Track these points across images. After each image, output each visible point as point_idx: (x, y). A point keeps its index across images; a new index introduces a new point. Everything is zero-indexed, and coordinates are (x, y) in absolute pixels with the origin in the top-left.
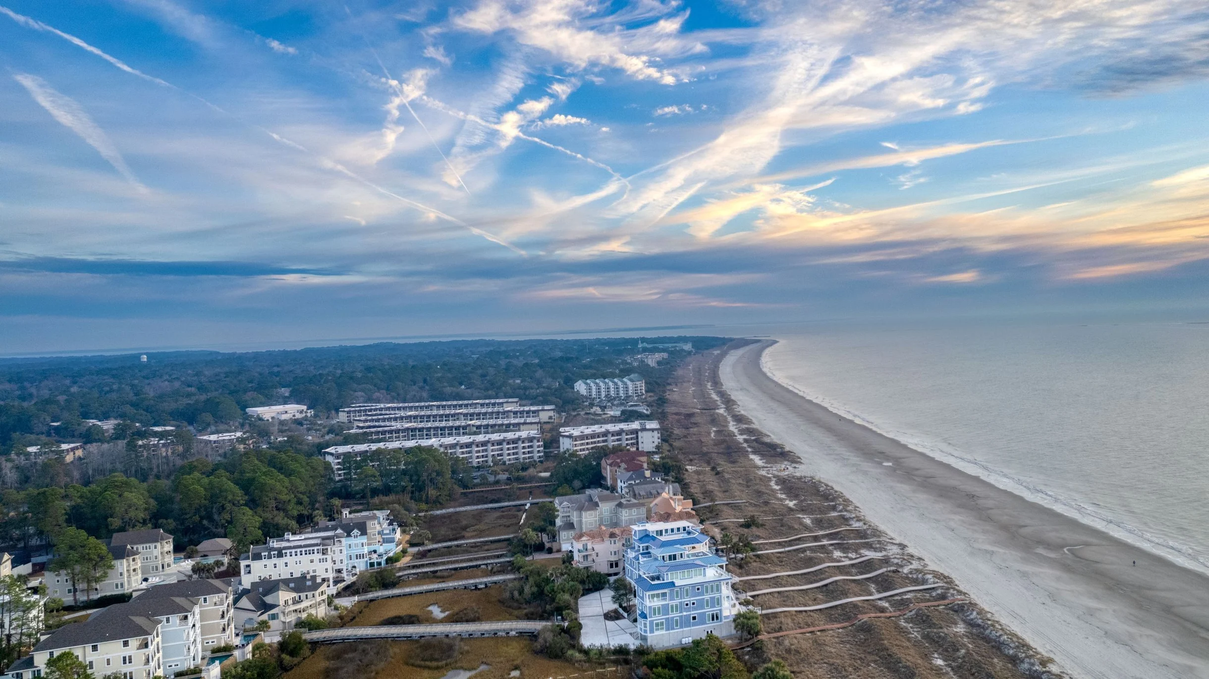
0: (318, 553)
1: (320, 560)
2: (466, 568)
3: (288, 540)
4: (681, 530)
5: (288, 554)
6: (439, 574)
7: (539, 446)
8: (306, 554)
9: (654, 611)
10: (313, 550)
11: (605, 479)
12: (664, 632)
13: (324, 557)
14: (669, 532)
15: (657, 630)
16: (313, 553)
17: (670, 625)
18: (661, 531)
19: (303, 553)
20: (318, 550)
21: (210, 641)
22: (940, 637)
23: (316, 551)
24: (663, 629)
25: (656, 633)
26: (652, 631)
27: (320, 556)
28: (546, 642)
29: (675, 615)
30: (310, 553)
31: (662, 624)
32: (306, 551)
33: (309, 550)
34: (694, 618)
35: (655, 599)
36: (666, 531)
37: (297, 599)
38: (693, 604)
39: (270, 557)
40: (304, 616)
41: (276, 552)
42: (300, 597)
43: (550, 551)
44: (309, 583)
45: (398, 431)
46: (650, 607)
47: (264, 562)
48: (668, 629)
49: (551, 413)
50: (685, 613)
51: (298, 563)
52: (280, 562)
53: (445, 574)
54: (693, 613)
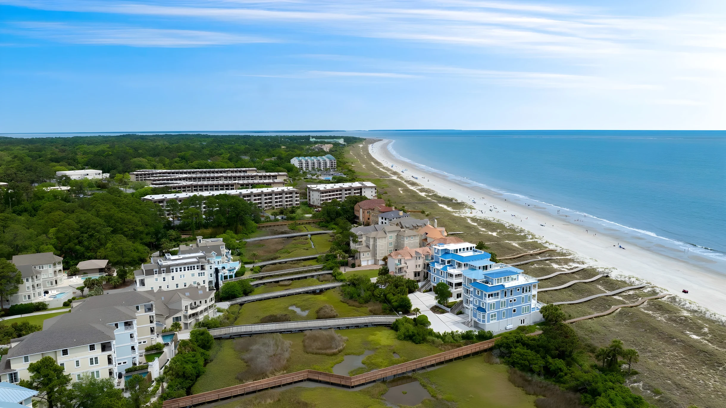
0: (198, 268)
1: (199, 274)
2: (299, 279)
3: (169, 260)
4: (469, 249)
5: (175, 270)
6: (281, 283)
7: (296, 197)
8: (188, 270)
9: (491, 306)
10: (194, 267)
11: (358, 218)
12: (495, 321)
13: (203, 271)
14: (466, 249)
15: (492, 320)
16: (194, 269)
17: (500, 316)
18: (457, 250)
19: (186, 269)
20: (198, 266)
21: (142, 341)
22: (681, 320)
23: (196, 268)
24: (495, 319)
25: (491, 322)
26: (488, 321)
27: (199, 271)
28: (408, 331)
29: (503, 309)
30: (191, 269)
31: (495, 315)
32: (188, 267)
33: (191, 267)
34: (514, 311)
35: (491, 297)
36: (460, 250)
37: (193, 305)
38: (515, 300)
39: (160, 273)
40: (201, 318)
41: (165, 269)
42: (195, 303)
43: (353, 266)
44: (200, 292)
45: (184, 187)
46: (489, 303)
47: (156, 276)
48: (498, 319)
49: (285, 178)
50: (509, 308)
51: (182, 276)
52: (168, 277)
53: (286, 283)
54: (514, 307)
